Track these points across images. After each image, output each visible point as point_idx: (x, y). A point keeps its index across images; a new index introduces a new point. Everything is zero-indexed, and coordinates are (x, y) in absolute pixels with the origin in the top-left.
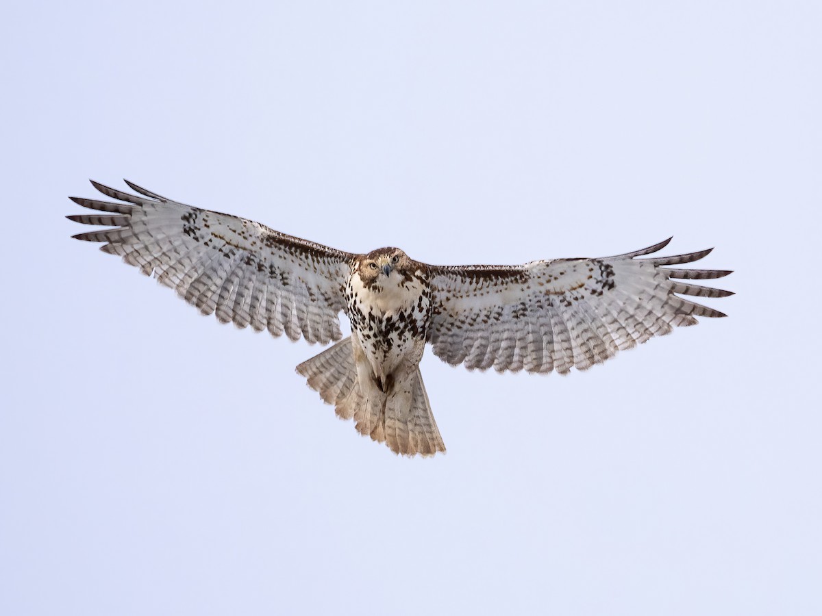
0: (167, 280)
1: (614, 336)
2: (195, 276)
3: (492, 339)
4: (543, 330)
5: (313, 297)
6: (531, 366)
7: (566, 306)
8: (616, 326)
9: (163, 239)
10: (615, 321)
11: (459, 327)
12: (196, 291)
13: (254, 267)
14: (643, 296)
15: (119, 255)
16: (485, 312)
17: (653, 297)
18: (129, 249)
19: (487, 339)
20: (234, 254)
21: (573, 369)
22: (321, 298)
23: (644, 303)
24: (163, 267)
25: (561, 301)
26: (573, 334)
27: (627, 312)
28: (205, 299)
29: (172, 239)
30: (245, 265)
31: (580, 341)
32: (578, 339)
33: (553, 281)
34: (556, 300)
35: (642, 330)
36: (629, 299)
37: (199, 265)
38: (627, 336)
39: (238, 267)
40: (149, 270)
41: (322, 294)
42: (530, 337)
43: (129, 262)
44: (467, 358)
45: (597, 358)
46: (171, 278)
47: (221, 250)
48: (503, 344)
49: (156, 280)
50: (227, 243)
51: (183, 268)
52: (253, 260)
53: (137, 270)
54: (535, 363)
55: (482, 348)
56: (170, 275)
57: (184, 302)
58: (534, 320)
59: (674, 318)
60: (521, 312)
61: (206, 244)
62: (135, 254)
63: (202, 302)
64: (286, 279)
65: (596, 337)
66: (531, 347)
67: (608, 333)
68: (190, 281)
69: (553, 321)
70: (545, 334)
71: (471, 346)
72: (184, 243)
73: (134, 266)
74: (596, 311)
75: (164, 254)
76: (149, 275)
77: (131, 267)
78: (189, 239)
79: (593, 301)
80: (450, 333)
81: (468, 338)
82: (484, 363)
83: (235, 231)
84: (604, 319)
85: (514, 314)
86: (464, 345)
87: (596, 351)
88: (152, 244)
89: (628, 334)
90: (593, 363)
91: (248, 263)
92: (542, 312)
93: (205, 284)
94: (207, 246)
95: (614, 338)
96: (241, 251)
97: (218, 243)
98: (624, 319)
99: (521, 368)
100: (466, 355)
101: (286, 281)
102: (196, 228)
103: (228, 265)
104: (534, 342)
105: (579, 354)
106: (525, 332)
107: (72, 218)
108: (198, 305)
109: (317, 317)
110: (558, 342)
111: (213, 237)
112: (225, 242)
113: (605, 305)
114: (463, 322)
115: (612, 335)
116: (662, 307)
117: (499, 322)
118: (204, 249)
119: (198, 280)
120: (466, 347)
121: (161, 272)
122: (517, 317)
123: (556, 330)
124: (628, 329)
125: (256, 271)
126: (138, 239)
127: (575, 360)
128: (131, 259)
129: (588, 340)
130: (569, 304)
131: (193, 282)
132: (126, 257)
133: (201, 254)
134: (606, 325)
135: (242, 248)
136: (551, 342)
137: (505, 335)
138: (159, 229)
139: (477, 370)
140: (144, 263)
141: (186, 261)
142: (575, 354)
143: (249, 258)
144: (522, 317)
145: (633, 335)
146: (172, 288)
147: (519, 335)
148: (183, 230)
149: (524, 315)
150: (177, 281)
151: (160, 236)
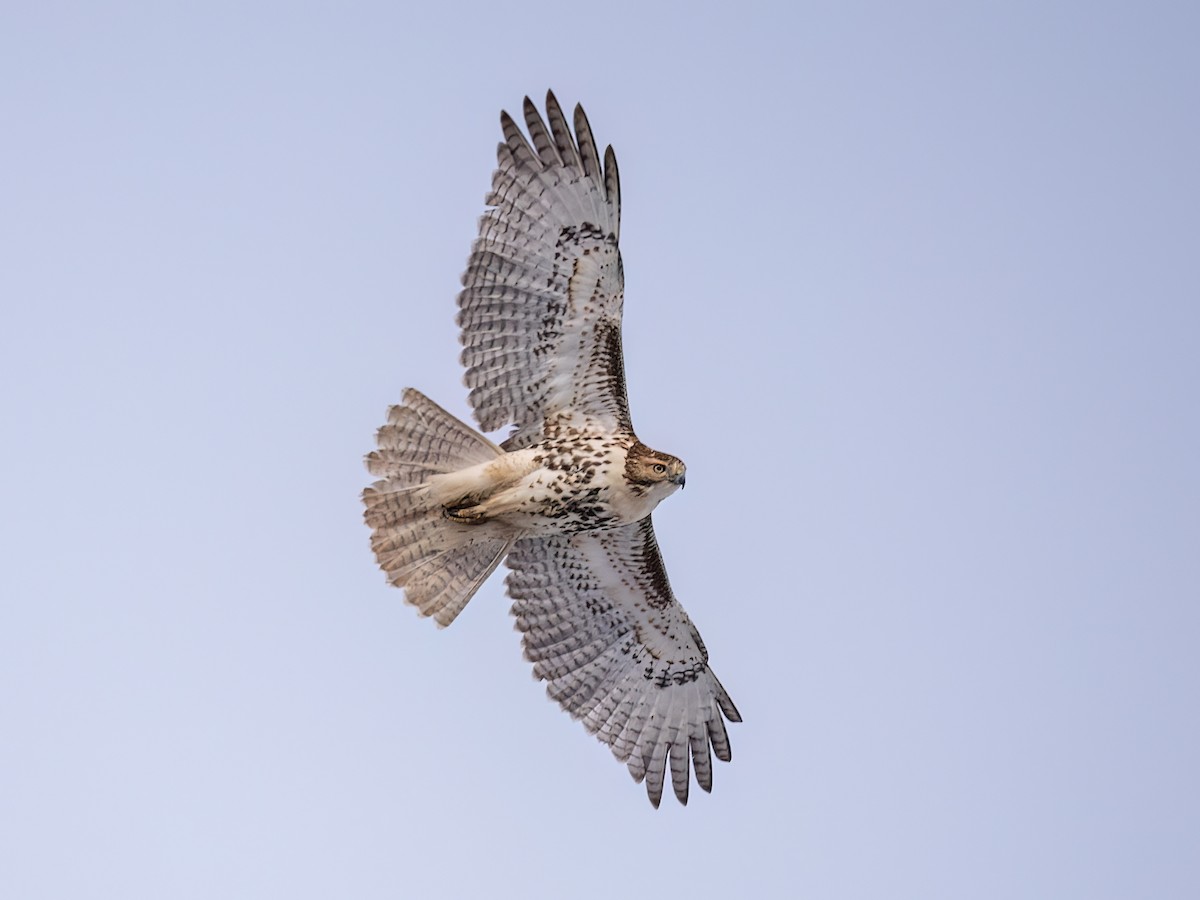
0: (487, 225)
1: (598, 708)
2: (507, 255)
3: (549, 589)
4: (582, 635)
5: (534, 389)
6: (531, 639)
7: (623, 650)
8: (611, 705)
9: (543, 207)
10: (617, 703)
11: (556, 555)
12: (487, 262)
13: (545, 315)
14: (656, 719)
15: (500, 165)
16: (584, 573)
17: (659, 729)
18: (512, 173)
19: (549, 583)
20: (556, 290)
21: (545, 683)
22: (537, 397)
23: (649, 723)
24: (503, 216)
25: (628, 644)
26: (589, 667)
27: (631, 710)
28: (481, 274)
29: (546, 217)
30: (547, 304)
31: (582, 677)
32: (584, 675)
33: (658, 632)
34: (629, 637)
35: (614, 732)
36: (649, 707)
37: (523, 255)
38: (602, 720)
39: (540, 299)
40: (494, 201)
41: (542, 398)
42: (566, 626)
43: (495, 179)
44: (519, 573)
45: (568, 702)
46: (491, 231)
47: (555, 274)
48: (547, 603)
49: (483, 214)
50: (570, 279)
51: (512, 238)
52: (557, 312)
53: (489, 190)
54: (536, 642)
55: (536, 583)
56: (496, 228)
57: (470, 253)
58: (592, 623)
59: (637, 757)
60: (597, 608)
61: (558, 255)
62: (509, 183)
63: (477, 272)
64: (545, 352)
65: (591, 691)
66: (554, 631)
67: (600, 701)
68: (498, 252)
69: (598, 643)
70: (577, 639)
71: (536, 572)
72: (547, 231)
73: (493, 184)
74: (624, 681)
75: (522, 213)
76: (487, 204)
77: (490, 182)
78: (556, 234)
79: (637, 672)
80: (545, 546)
81: (545, 565)
82: (516, 591)
83: (598, 285)
84: (615, 691)
85: (591, 602)
86: (535, 564)
87: (575, 698)
88: (531, 197)
89: (605, 721)
90: (561, 700)
91: (550, 307)
92: (607, 628)
93: (500, 268)
94: (554, 257)
95: (595, 709)
96: (566, 296)
97: (566, 268)
98: (623, 710)
99: (523, 630)
100: (523, 570)
101: (541, 352)
102: (577, 240)
103: (539, 286)
104: (561, 631)
105: (565, 682)
106: (571, 619)
107: (528, 103)
108: (470, 269)
109: (509, 400)
110: (572, 657)
111: (571, 261)
112: (570, 275)
113: (635, 686)
114: (565, 557)
115: (599, 705)
116: (648, 742)
117: (576, 590)
118: (549, 255)
119: (502, 260)
120: (532, 567)
121: (496, 216)
122: (588, 605)
123: (588, 649)
124: (611, 718)
125: (543, 316)
126: (531, 180)
127: (557, 681)
128: (501, 178)
129: (585, 685)
130: (626, 652)
131: (497, 256)
132: (500, 173)
133: (539, 254)
134: (609, 696)
135: (570, 296)
136: (569, 649)
137: (559, 600)
138: (555, 200)
139: (506, 588)
140: (502, 193)
141: (522, 240)
142: (564, 678)
143: (558, 306)
144: (591, 610)
145: (605, 726)
146: (480, 234)
147: (564, 613)
148: (566, 226)
149: (594, 612)
150: (491, 237)
151: (545, 202)
